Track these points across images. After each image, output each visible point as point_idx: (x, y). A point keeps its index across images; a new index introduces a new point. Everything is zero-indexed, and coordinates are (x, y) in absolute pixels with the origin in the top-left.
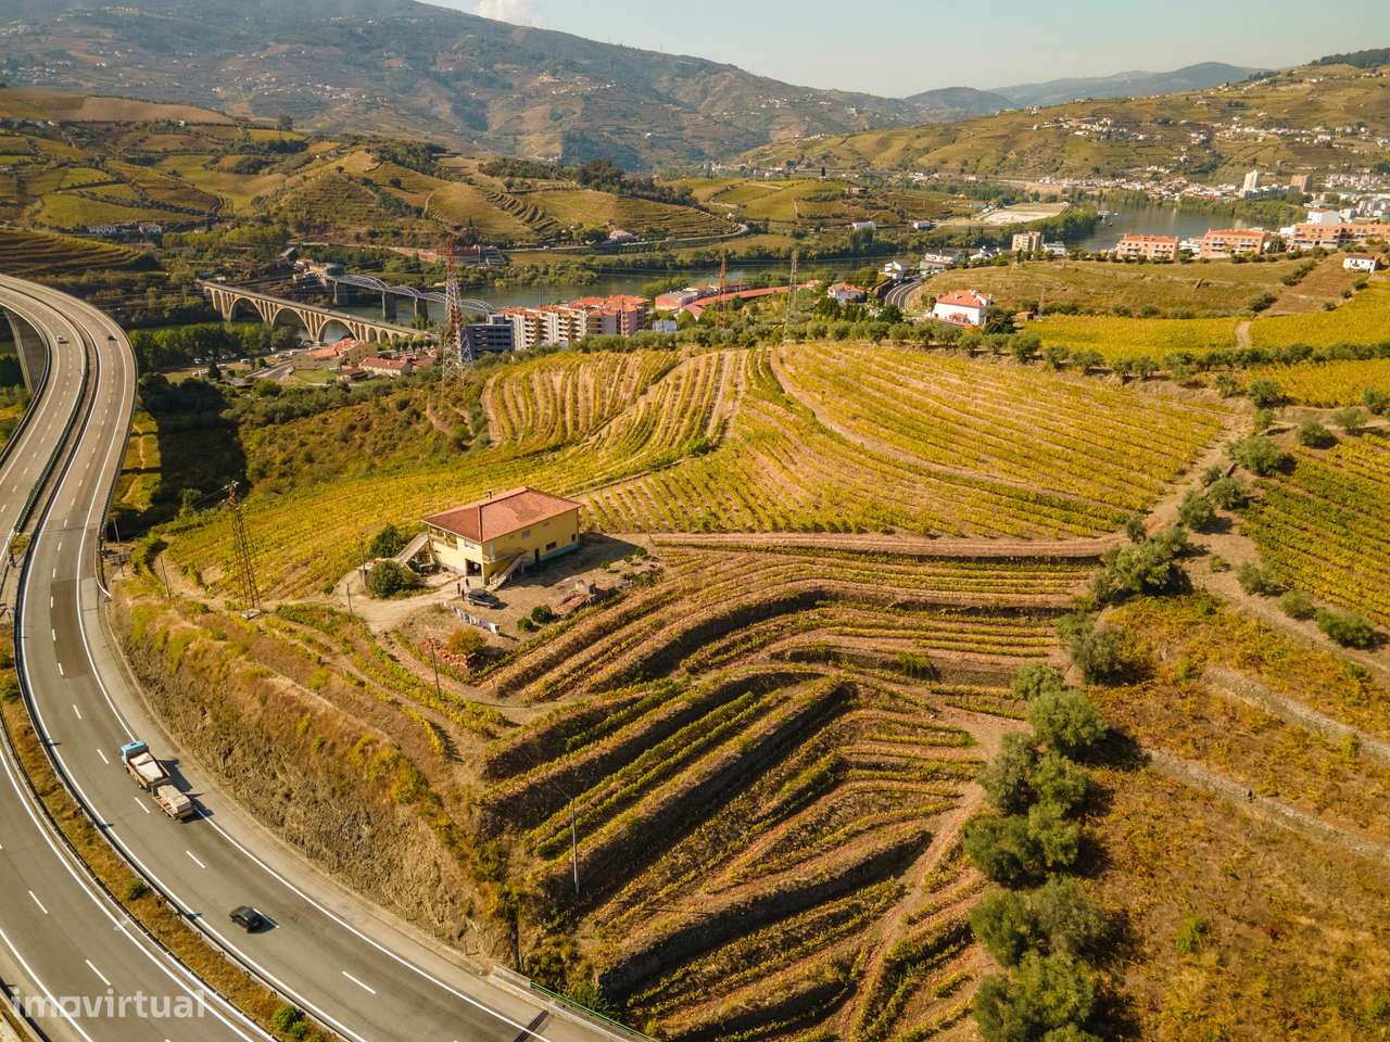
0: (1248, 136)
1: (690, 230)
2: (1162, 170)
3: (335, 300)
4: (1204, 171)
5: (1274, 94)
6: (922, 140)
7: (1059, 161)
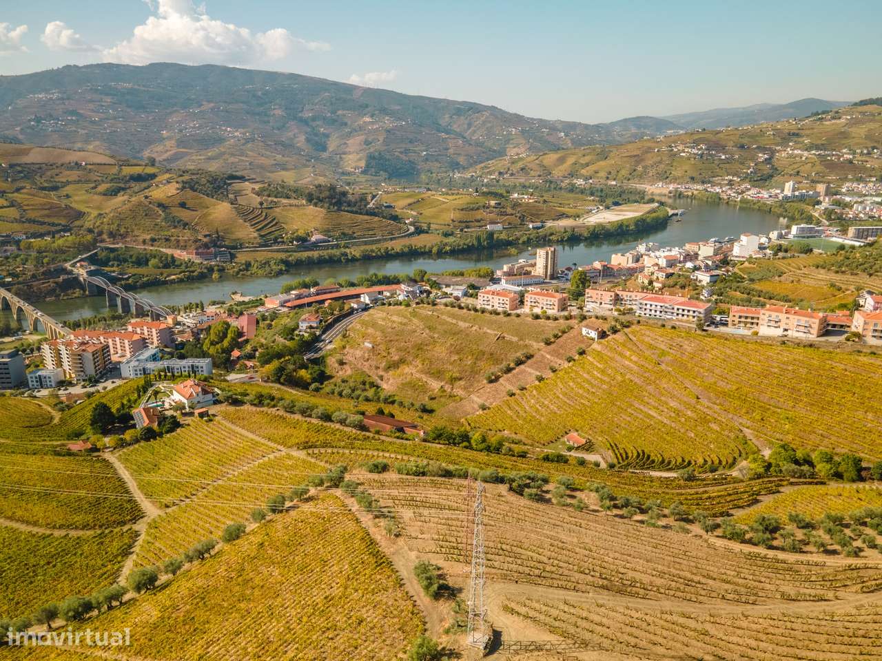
0: (797, 156)
1: (371, 233)
2: (735, 179)
3: (87, 293)
4: (762, 180)
5: (821, 127)
6: (586, 157)
7: (668, 172)
